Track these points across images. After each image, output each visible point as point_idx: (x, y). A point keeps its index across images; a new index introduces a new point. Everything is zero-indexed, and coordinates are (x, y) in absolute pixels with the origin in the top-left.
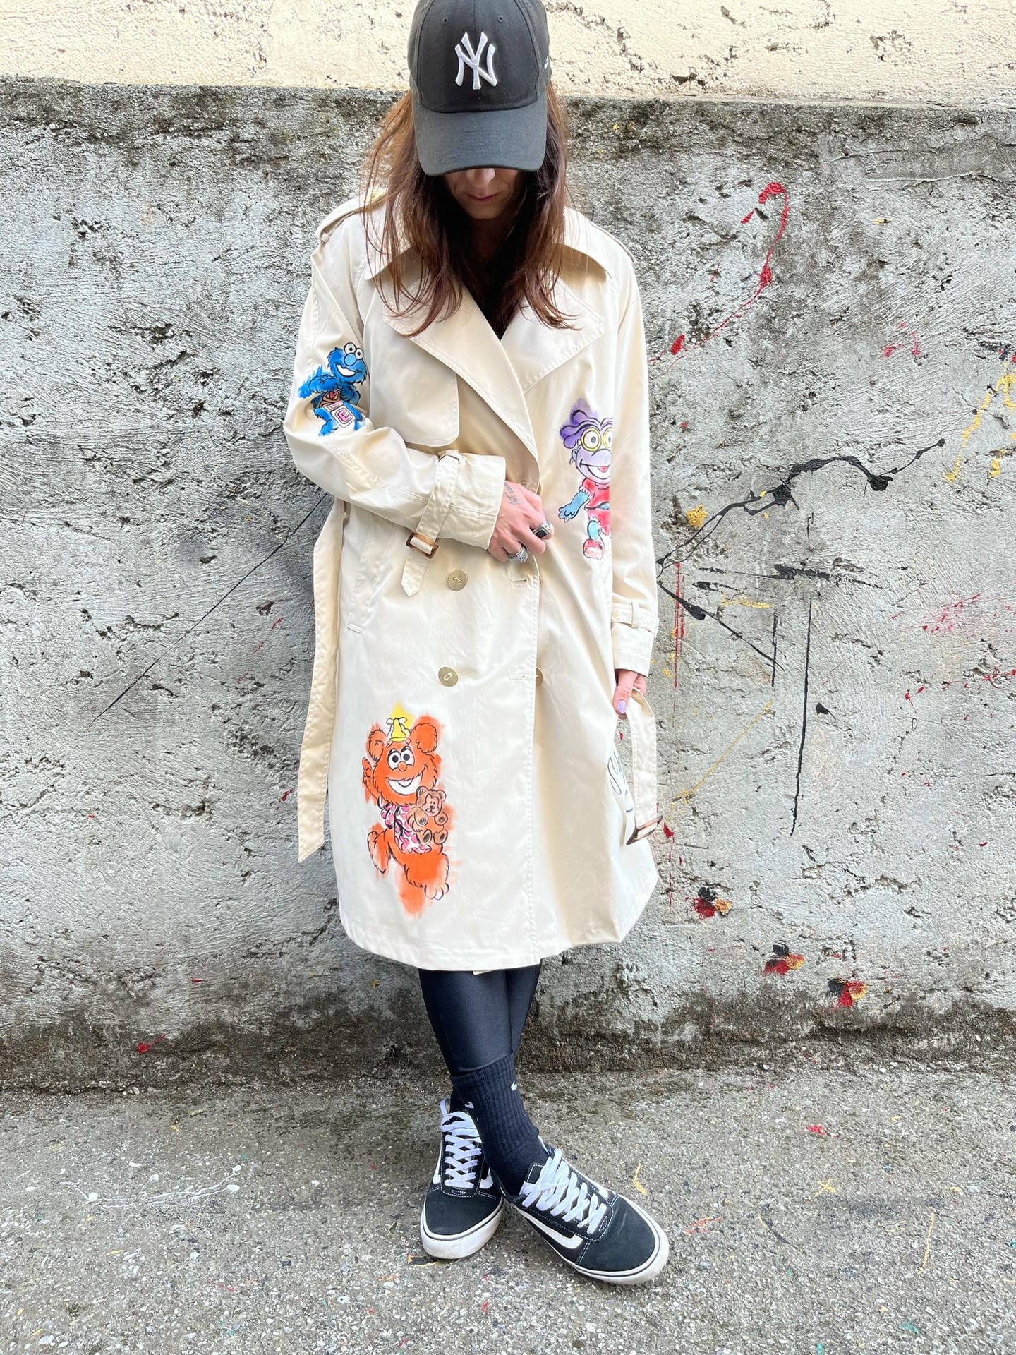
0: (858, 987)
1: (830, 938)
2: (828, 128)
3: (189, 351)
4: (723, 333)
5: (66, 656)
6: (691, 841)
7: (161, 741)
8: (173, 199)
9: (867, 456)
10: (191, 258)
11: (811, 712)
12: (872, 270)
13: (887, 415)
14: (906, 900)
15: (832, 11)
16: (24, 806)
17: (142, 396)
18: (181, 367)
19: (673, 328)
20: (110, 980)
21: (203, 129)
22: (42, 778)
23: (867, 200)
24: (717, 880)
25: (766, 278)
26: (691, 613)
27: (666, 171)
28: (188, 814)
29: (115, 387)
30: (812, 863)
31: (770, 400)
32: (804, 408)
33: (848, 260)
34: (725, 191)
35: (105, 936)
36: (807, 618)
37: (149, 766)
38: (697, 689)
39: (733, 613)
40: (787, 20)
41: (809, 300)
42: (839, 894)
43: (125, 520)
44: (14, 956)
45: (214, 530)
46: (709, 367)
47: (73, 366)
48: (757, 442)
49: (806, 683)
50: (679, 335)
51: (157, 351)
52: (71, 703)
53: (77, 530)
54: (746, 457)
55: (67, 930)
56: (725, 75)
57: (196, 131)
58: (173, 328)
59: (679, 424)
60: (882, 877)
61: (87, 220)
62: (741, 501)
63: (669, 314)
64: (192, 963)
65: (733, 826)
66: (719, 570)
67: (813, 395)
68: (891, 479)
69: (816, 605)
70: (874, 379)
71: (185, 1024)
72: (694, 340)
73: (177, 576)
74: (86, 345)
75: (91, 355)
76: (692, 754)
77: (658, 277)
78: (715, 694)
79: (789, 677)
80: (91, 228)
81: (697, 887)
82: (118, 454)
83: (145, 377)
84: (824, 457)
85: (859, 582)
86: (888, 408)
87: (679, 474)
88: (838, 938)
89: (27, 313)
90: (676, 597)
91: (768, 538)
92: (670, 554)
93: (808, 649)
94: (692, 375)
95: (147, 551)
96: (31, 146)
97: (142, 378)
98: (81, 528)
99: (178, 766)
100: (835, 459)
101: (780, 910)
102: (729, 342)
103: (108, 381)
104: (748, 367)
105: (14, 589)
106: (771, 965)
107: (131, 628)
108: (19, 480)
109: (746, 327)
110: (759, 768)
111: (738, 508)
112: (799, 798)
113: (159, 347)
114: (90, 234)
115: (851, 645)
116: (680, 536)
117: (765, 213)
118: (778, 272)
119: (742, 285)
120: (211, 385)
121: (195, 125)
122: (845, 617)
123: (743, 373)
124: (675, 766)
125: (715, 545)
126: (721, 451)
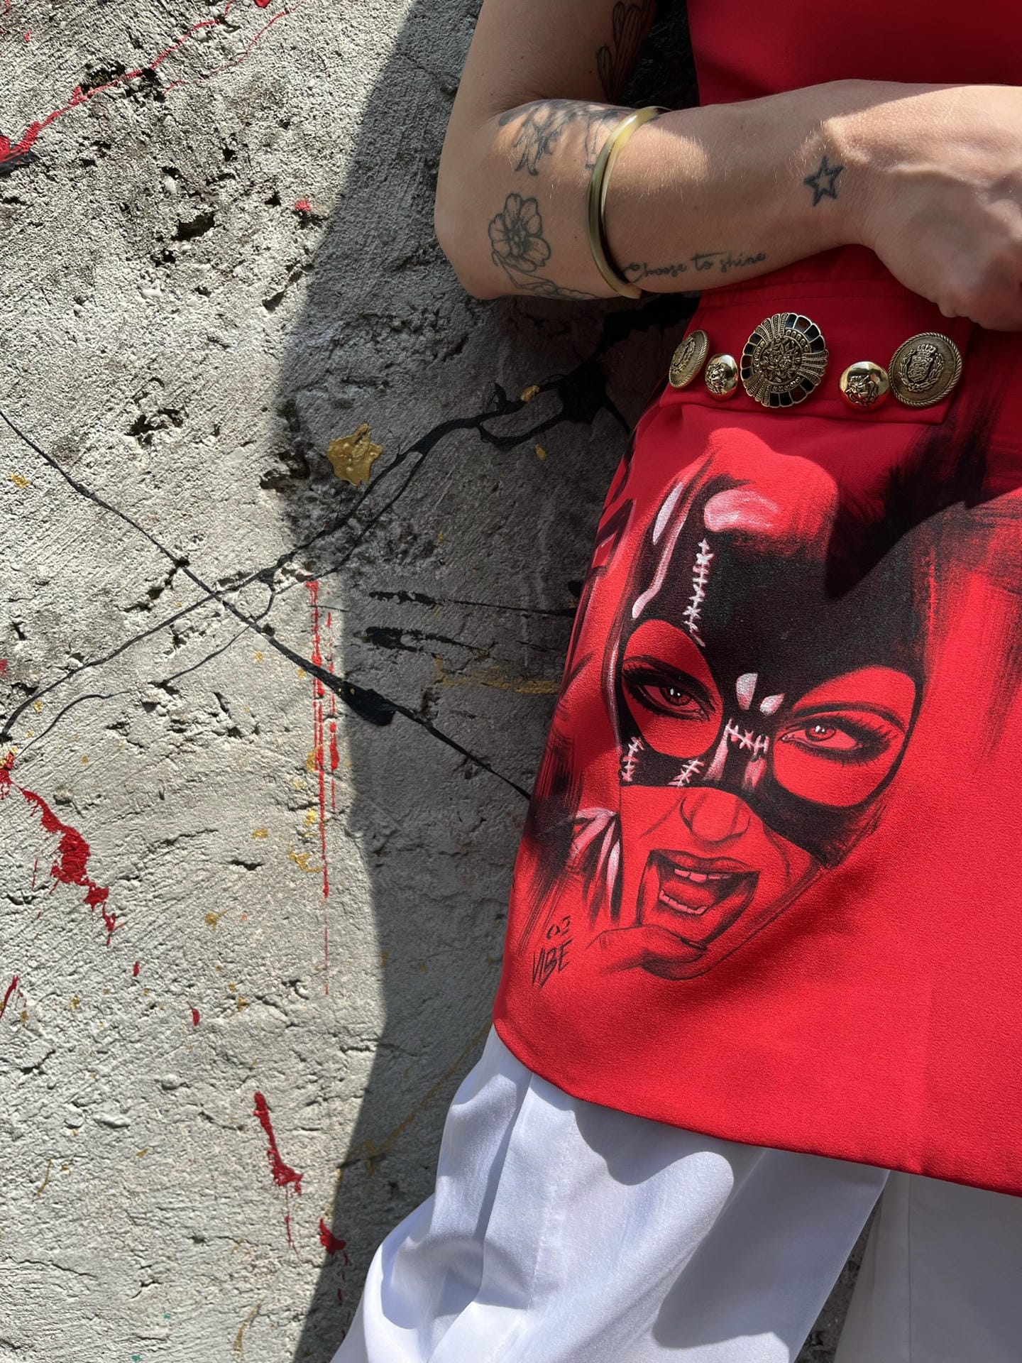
26: (356, 708)
39: (467, 708)
59: (286, 201)
62: (471, 415)
66: (422, 598)
90: (311, 667)
92: (288, 558)
94: (315, 61)
111: (465, 432)
116: (313, 510)
124: (337, 1086)
125: (409, 531)
126: (412, 277)
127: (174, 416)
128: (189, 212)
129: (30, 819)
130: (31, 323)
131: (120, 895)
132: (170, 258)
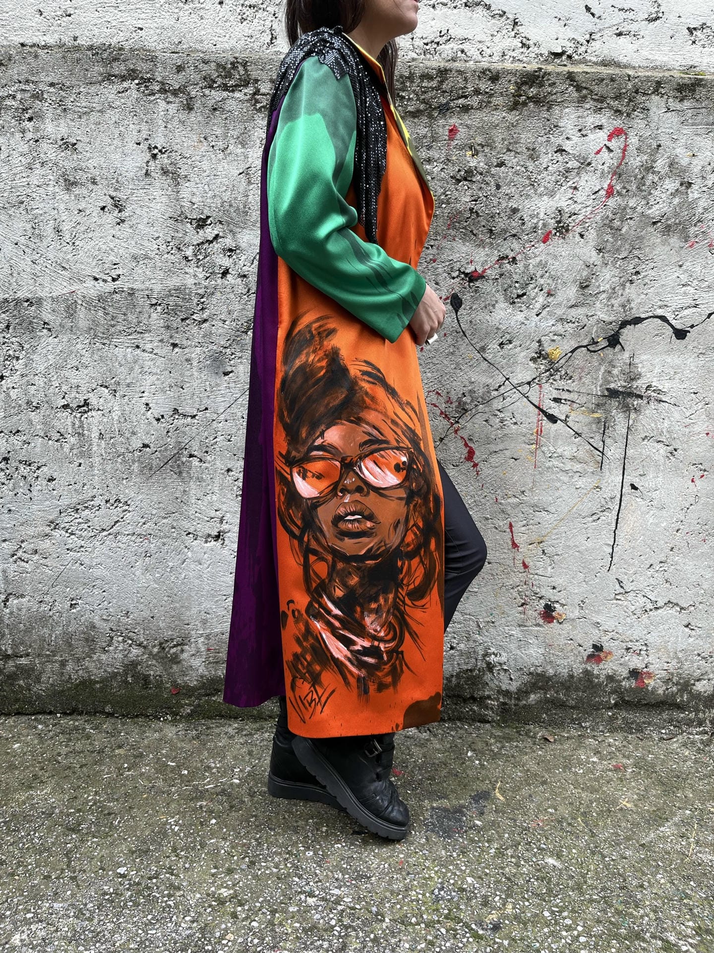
0: (649, 675)
1: (631, 641)
2: (656, 91)
3: (221, 234)
4: (578, 229)
5: (134, 433)
6: (540, 572)
7: (193, 492)
8: (214, 133)
9: (674, 316)
10: (224, 173)
11: (627, 489)
12: (684, 188)
13: (689, 288)
14: (684, 618)
15: (662, 9)
16: (104, 530)
17: (189, 264)
18: (216, 246)
19: (544, 225)
20: (155, 646)
21: (236, 86)
22: (115, 513)
23: (682, 141)
24: (557, 599)
25: (610, 192)
26: (548, 418)
27: (545, 118)
28: (209, 540)
29: (172, 257)
30: (622, 591)
31: (608, 277)
32: (631, 282)
33: (667, 181)
34: (584, 132)
35: (152, 617)
36: (627, 425)
37: (185, 507)
38: (550, 470)
39: (577, 420)
40: (631, 15)
41: (639, 208)
42: (638, 612)
43: (175, 345)
44: (94, 627)
45: (233, 354)
46: (567, 252)
47: (146, 243)
48: (598, 304)
49: (624, 469)
50: (548, 230)
51: (200, 234)
52: (136, 464)
53: (144, 351)
54: (590, 314)
55: (128, 612)
56: (586, 52)
57: (230, 87)
58: (211, 219)
59: (545, 290)
60: (669, 601)
61: (158, 146)
62: (585, 344)
63: (542, 216)
64: (208, 637)
65: (570, 563)
66: (568, 390)
67: (638, 273)
68: (689, 332)
69: (633, 416)
70: (680, 263)
71: (202, 677)
72: (558, 234)
73: (208, 383)
74: (155, 229)
75: (157, 235)
76: (544, 514)
77: (536, 190)
78: (561, 473)
79: (612, 464)
80: (160, 151)
81: (543, 602)
82: (172, 301)
83: (192, 251)
84: (643, 316)
85: (663, 401)
86: (690, 283)
87: (543, 325)
88: (637, 641)
89: (117, 207)
90: (538, 407)
91: (603, 369)
92: (535, 379)
93: (626, 446)
94: (555, 257)
95: (189, 366)
96: (123, 94)
97: (189, 252)
98: (147, 349)
99: (204, 508)
100: (651, 317)
101: (598, 621)
102: (582, 236)
103: (168, 253)
104: (594, 253)
105: (103, 389)
106: (590, 657)
107: (177, 417)
108: (109, 318)
109: (594, 225)
110: (589, 525)
111: (583, 349)
112: (615, 546)
113: (201, 232)
114: (159, 156)
115: (656, 444)
116: (542, 367)
117: (611, 148)
118: (618, 188)
119: (594, 197)
120: (234, 257)
121: (231, 82)
122: (653, 425)
123: (591, 257)
124: (532, 521)
125: (566, 373)
126: (573, 309)
127: (510, 342)
128: (520, 292)
129: (461, 444)
130: (479, 317)
131: (481, 465)
132: (514, 303)
